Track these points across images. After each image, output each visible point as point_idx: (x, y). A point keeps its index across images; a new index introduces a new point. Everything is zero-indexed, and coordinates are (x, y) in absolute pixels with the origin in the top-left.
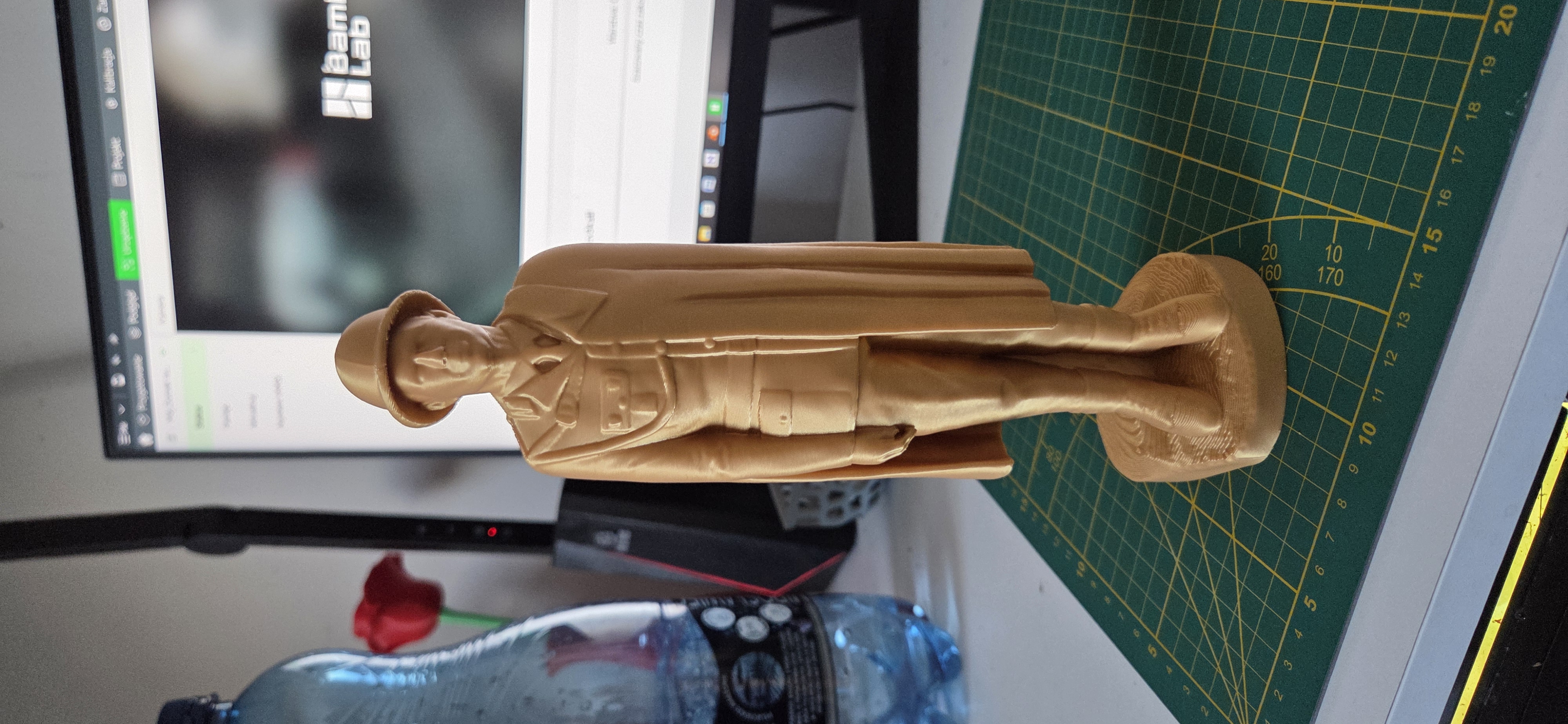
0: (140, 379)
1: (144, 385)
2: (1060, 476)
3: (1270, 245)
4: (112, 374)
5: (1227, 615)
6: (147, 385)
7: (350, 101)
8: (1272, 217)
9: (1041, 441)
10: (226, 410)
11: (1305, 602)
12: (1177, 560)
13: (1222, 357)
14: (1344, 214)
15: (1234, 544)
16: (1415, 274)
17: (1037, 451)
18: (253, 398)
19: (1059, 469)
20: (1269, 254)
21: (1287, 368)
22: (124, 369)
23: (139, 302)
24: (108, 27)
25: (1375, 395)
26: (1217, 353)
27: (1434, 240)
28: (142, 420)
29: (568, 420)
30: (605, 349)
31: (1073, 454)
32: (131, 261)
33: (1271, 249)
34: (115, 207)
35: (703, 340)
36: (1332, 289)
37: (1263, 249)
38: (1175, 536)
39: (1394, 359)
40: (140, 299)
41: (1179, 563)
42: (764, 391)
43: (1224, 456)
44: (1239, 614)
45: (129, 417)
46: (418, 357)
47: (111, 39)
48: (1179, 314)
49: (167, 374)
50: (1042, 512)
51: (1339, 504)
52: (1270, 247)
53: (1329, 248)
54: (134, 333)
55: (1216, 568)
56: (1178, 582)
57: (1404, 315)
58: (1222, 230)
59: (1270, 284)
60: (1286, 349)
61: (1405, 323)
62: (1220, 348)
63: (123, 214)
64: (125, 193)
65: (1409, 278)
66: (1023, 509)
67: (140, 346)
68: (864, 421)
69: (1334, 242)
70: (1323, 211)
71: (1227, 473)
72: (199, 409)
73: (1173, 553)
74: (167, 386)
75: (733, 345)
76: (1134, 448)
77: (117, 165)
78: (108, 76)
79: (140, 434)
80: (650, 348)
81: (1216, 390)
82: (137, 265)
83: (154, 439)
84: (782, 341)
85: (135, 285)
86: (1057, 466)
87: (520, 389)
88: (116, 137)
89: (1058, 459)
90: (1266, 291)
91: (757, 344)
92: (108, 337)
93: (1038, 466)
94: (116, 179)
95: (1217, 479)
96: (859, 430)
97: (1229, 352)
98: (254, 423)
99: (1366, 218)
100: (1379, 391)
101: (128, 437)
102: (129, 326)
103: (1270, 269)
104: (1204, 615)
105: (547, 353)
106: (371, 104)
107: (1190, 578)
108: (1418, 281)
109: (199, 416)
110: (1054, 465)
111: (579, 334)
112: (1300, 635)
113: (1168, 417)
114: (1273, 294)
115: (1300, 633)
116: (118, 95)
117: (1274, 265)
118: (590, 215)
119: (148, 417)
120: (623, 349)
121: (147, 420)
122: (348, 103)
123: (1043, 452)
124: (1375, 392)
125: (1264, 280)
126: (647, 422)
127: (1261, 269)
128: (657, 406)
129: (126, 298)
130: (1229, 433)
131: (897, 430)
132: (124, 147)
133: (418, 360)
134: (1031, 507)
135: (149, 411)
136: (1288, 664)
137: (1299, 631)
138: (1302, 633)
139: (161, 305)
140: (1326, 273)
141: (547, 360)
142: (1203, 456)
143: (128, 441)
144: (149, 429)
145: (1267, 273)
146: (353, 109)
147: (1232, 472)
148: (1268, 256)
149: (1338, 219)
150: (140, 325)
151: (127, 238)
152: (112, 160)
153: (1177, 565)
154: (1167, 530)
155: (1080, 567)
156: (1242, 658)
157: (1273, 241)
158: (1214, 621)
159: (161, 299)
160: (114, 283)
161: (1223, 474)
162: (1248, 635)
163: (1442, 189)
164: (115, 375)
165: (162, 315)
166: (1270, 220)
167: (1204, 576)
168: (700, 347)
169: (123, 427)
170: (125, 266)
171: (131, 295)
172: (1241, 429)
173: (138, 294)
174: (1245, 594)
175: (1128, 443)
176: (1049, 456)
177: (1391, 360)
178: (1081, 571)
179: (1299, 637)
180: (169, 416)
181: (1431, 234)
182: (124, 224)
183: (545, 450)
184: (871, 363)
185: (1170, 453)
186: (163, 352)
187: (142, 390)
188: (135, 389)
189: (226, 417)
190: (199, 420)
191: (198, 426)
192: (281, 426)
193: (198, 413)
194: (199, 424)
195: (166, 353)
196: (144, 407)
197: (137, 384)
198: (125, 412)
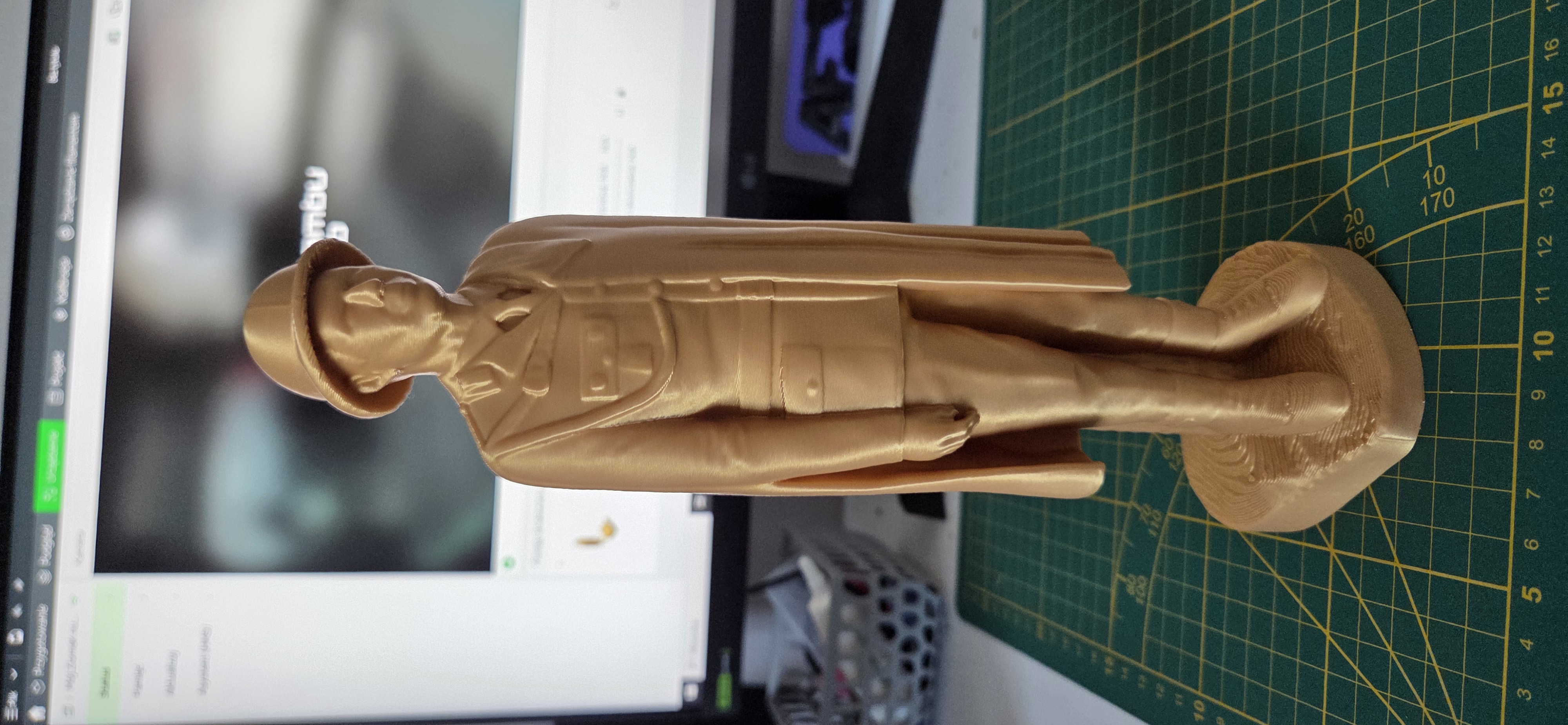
0: (41, 636)
1: (45, 644)
2: (1149, 605)
3: (1352, 213)
4: (9, 631)
5: (1414, 670)
6: (49, 644)
8: (1346, 183)
9: (1117, 576)
10: (139, 671)
11: (1524, 595)
12: (1327, 632)
13: (1330, 325)
14: (1434, 132)
15: (1400, 570)
16: (1544, 142)
17: (1113, 591)
18: (173, 656)
19: (1146, 599)
20: (1353, 221)
21: (1412, 327)
22: (25, 623)
23: (55, 539)
24: (70, 237)
25: (1539, 296)
26: (1324, 325)
27: (1555, 95)
28: (36, 688)
29: (538, 386)
30: (587, 291)
31: (1160, 571)
32: (53, 491)
33: (1355, 215)
34: (47, 430)
35: (706, 281)
36: (1444, 213)
37: (1345, 219)
38: (1316, 601)
39: (1550, 244)
40: (56, 536)
41: (1331, 635)
42: (787, 347)
43: (1365, 440)
44: (1434, 660)
45: (21, 686)
46: (348, 294)
47: (70, 249)
48: (1268, 288)
49: (74, 629)
50: (1133, 662)
51: (1532, 448)
52: (1353, 214)
53: (1427, 174)
54: (43, 577)
55: (1382, 616)
56: (1337, 663)
57: (1546, 190)
58: (1289, 228)
59: (1362, 253)
60: (1404, 308)
61: (1550, 199)
62: (1326, 318)
63: (54, 436)
64: (59, 413)
65: (1537, 147)
66: (1108, 671)
67: (48, 595)
68: (914, 396)
69: (1430, 165)
70: (1409, 142)
71: (1367, 489)
72: (107, 672)
73: (1320, 627)
74: (73, 643)
75: (746, 288)
76: (1243, 479)
77: (56, 381)
78: (62, 287)
79: (30, 707)
80: (640, 289)
81: (1332, 363)
82: (59, 496)
83: (46, 714)
84: (804, 284)
85: (53, 519)
86: (1143, 594)
87: (480, 355)
88: (59, 350)
89: (1142, 586)
90: (1362, 262)
91: (774, 288)
92: (12, 582)
93: (1119, 609)
94: (52, 397)
95: (1356, 503)
96: (909, 409)
97: (1338, 316)
98: (170, 689)
99: (1461, 121)
100: (1542, 289)
101: (15, 710)
102: (40, 568)
103: (1359, 236)
104: (1382, 687)
105: (515, 305)
107: (1349, 647)
108: (1550, 146)
109: (105, 682)
110: (1139, 597)
111: (554, 277)
112: (1528, 644)
113: (1282, 409)
114: (1371, 260)
115: (1529, 643)
116: (68, 307)
117: (1363, 230)
119: (43, 684)
120: (607, 290)
121: (42, 688)
123: (1122, 586)
124: (1537, 292)
125: (1356, 250)
126: (639, 384)
127: (1349, 241)
128: (652, 360)
129: (41, 533)
130: (1363, 408)
131: (954, 412)
132: (66, 362)
133: (350, 298)
134: (1119, 663)
135: (46, 678)
136: (1523, 693)
137: (1527, 639)
138: (1531, 641)
139: (81, 542)
140: (1431, 202)
141: (517, 315)
142: (1336, 452)
143: (15, 717)
144: (43, 700)
145: (1356, 241)
147: (1373, 485)
148: (1353, 224)
149: (1427, 141)
150: (52, 568)
151: (53, 462)
152: (50, 374)
153: (1329, 638)
154: (1303, 602)
155: (1197, 708)
156: (1454, 717)
157: (1354, 206)
158: (1400, 687)
159: (81, 534)
160: (31, 516)
161: (1362, 493)
162: (1453, 683)
163: (1546, 41)
164: (12, 631)
165: (80, 554)
166: (1344, 189)
167: (1369, 633)
168: (702, 290)
169: (13, 698)
170: (46, 497)
171: (48, 531)
172: (1377, 398)
173: (56, 530)
174: (1434, 629)
175: (1233, 478)
176: (1131, 590)
177: (1545, 247)
178: (1201, 714)
179: (1528, 648)
180: (70, 686)
181: (1549, 91)
182: (53, 448)
183: (507, 433)
184: (915, 328)
185: (1293, 464)
186: (73, 600)
187: (41, 650)
188: (34, 647)
189: (138, 682)
190: (105, 687)
191: (102, 694)
192: (203, 690)
193: (105, 678)
194: (104, 692)
195: (76, 601)
196: (40, 671)
197: (37, 641)
198: (17, 678)
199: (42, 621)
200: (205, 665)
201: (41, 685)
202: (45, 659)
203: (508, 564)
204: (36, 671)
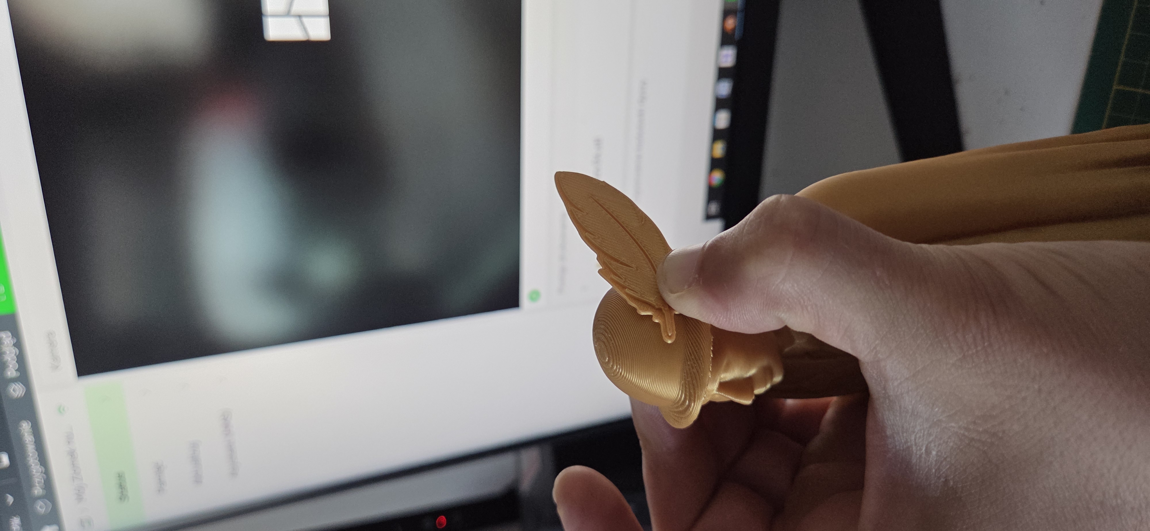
0: (31, 453)
1: (38, 462)
6: (43, 460)
7: (300, 16)
10: (159, 469)
18: (194, 447)
22: (7, 443)
23: (18, 345)
28: (41, 508)
40: (18, 341)
45: (22, 509)
49: (69, 439)
67: (28, 409)
72: (120, 476)
74: (72, 454)
79: (40, 527)
82: (7, 293)
85: (10, 325)
98: (198, 479)
102: (8, 382)
106: (328, 19)
109: (122, 487)
118: (598, 142)
119: (49, 503)
121: (48, 507)
122: (298, 18)
135: (49, 495)
139: (52, 344)
144: (53, 519)
146: (305, 29)
150: (23, 376)
159: (50, 336)
165: (55, 358)
171: (6, 339)
173: (16, 334)
180: (79, 496)
186: (61, 410)
187: (35, 469)
188: (27, 468)
189: (160, 479)
190: (122, 492)
191: (121, 499)
192: (234, 473)
193: (121, 483)
194: (123, 496)
195: (63, 410)
196: (41, 491)
197: (29, 461)
198: (13, 502)
199: (28, 438)
200: (231, 449)
201: (46, 504)
202: (43, 477)
203: (535, 296)
204: (36, 492)
